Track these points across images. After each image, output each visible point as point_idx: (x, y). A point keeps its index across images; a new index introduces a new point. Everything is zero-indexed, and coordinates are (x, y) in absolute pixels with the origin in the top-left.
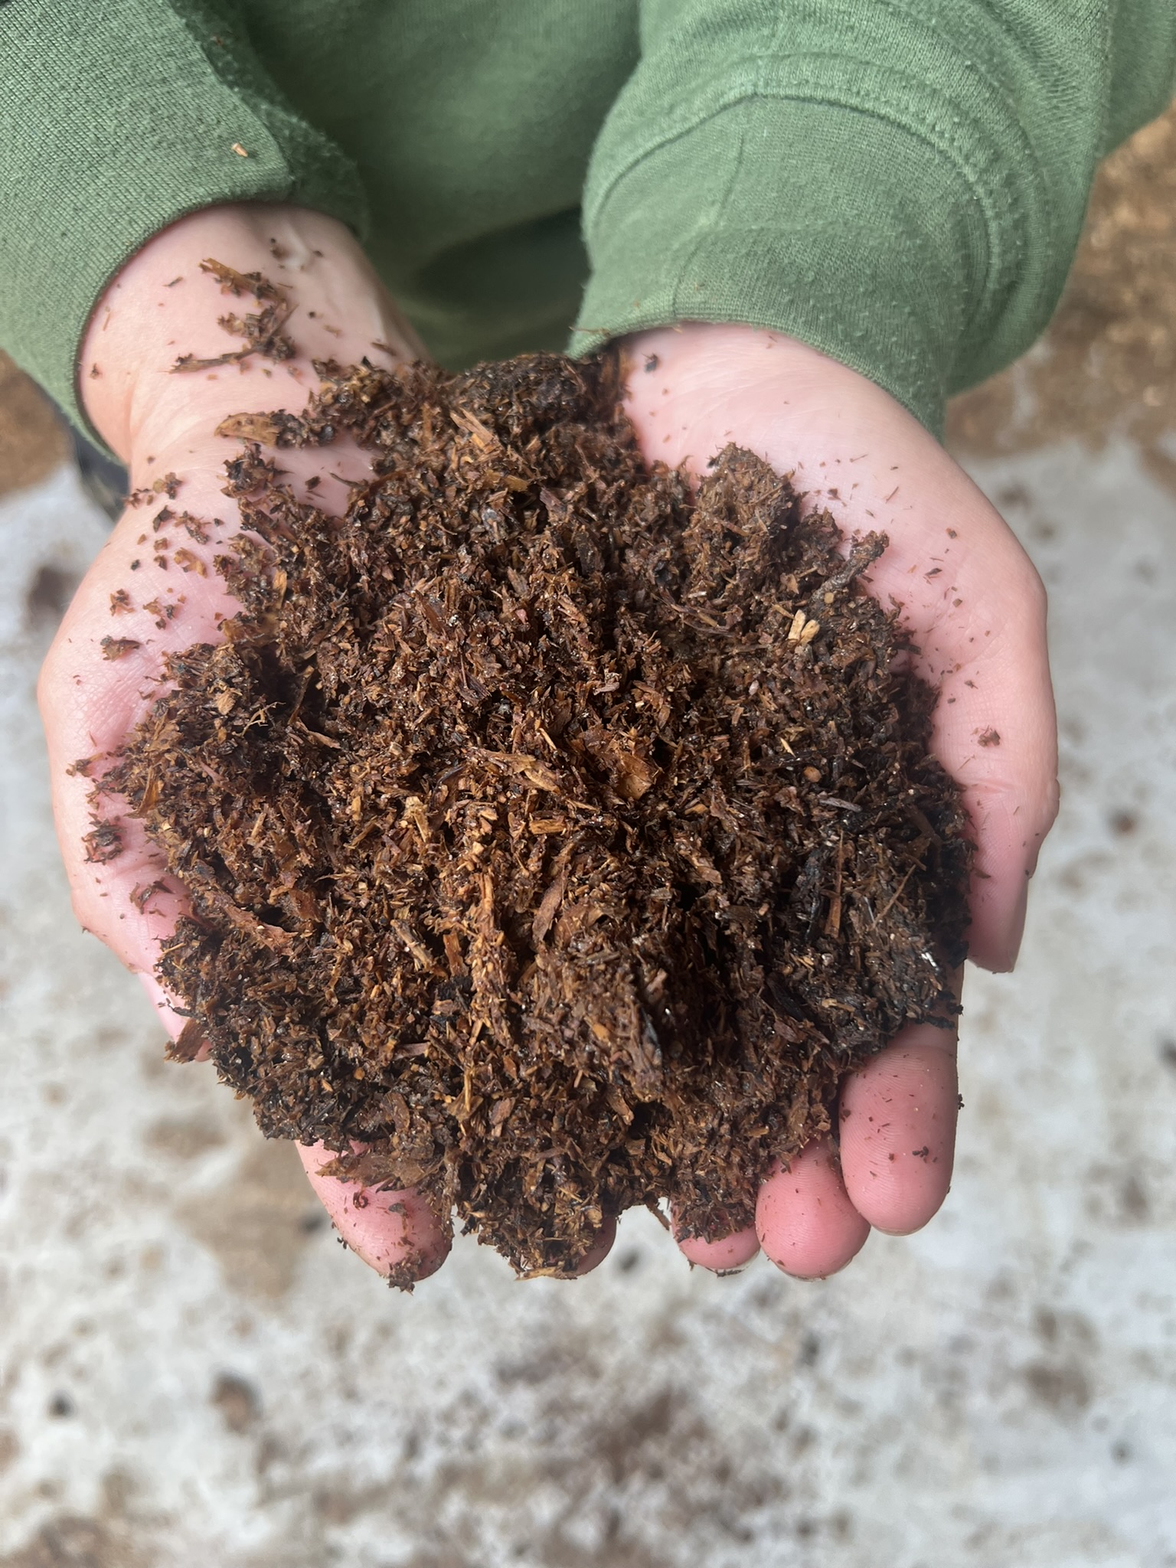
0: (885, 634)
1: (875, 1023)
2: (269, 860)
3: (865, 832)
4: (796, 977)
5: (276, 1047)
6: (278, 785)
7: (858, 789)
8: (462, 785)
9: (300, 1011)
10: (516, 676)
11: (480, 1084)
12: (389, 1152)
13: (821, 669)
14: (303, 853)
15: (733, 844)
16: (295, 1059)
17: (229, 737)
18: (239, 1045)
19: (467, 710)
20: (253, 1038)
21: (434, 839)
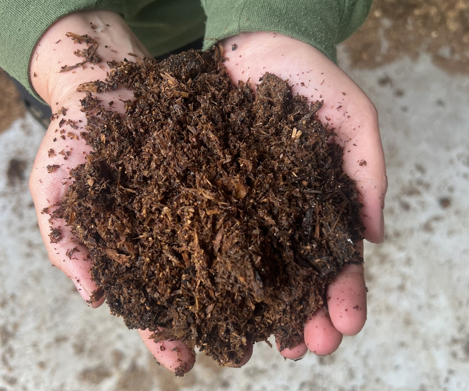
0: (324, 133)
1: (334, 265)
2: (116, 233)
3: (325, 201)
4: (305, 254)
5: (129, 298)
6: (115, 208)
7: (321, 187)
8: (181, 201)
9: (135, 284)
10: (194, 161)
11: (201, 301)
12: (172, 327)
13: (304, 146)
14: (127, 229)
15: (278, 210)
16: (136, 301)
17: (95, 193)
18: (116, 299)
19: (178, 176)
20: (121, 296)
21: (174, 220)
